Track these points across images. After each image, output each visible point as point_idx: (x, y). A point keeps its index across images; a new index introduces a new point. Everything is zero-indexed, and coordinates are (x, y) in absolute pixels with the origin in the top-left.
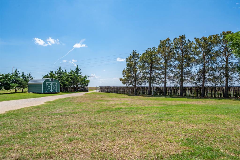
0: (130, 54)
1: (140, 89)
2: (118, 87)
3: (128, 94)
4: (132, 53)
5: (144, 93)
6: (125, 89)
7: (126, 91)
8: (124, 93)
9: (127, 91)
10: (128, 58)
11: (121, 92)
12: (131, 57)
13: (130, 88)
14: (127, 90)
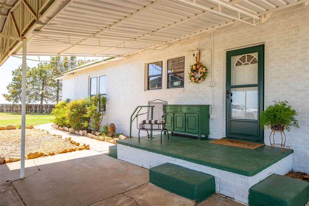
0: (19, 67)
1: (31, 107)
2: (4, 104)
3: (17, 113)
4: (21, 66)
5: (36, 111)
6: (13, 107)
7: (14, 109)
8: (12, 112)
9: (16, 110)
10: (15, 71)
11: (8, 110)
12: (18, 70)
13: (20, 106)
14: (16, 108)
